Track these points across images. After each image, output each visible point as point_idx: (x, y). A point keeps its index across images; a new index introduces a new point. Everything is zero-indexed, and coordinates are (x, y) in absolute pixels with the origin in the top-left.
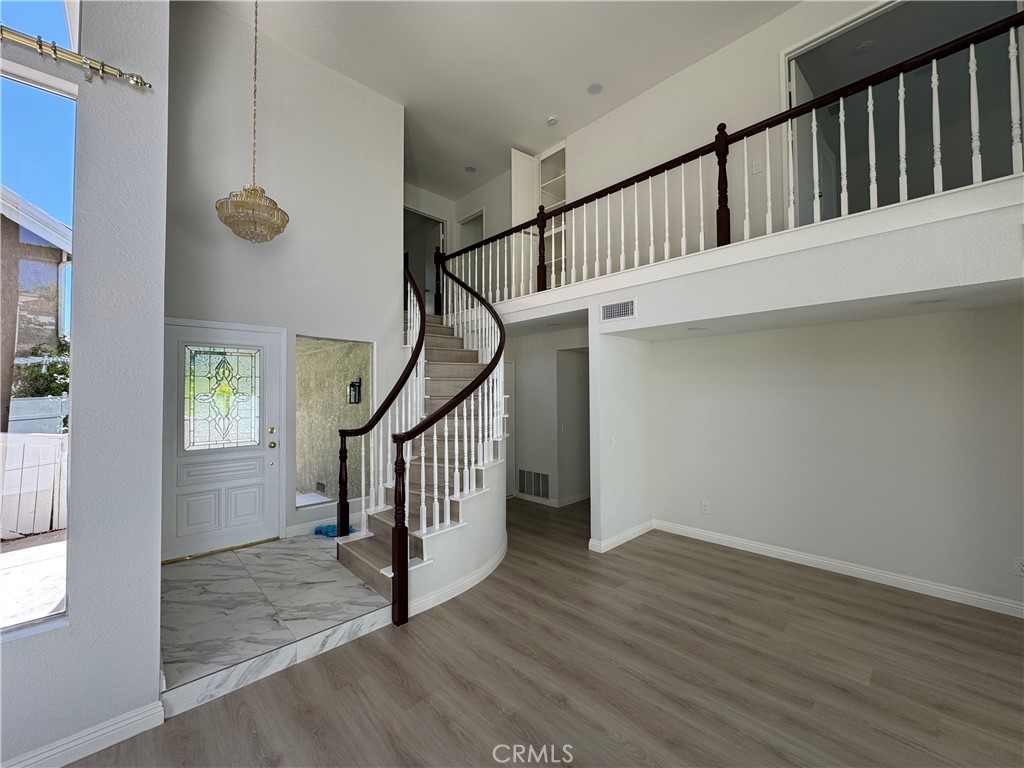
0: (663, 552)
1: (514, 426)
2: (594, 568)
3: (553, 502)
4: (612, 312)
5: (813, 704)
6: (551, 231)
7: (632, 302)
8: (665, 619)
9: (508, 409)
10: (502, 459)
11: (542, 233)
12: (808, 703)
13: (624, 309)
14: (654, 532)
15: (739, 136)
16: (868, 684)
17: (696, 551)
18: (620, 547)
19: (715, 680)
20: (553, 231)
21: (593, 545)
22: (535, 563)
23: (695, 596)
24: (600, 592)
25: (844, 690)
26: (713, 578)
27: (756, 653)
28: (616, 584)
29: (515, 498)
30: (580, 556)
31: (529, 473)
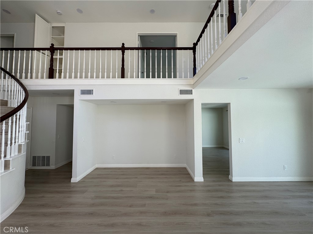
0: (100, 175)
1: (31, 137)
2: (74, 189)
3: (52, 167)
4: (84, 92)
5: (145, 205)
6: (57, 56)
7: (93, 90)
8: (104, 198)
9: (28, 129)
10: (24, 153)
11: (52, 55)
12: (144, 205)
13: (90, 92)
14: (97, 169)
15: (128, 49)
16: (155, 193)
17: (111, 172)
18: (85, 178)
19: (121, 212)
20: (58, 57)
21: (73, 180)
22: (43, 197)
23: (112, 186)
24: (77, 198)
25: (151, 197)
26: (117, 179)
27: (131, 197)
28: (83, 192)
29: (29, 170)
30: (67, 186)
31: (39, 157)
